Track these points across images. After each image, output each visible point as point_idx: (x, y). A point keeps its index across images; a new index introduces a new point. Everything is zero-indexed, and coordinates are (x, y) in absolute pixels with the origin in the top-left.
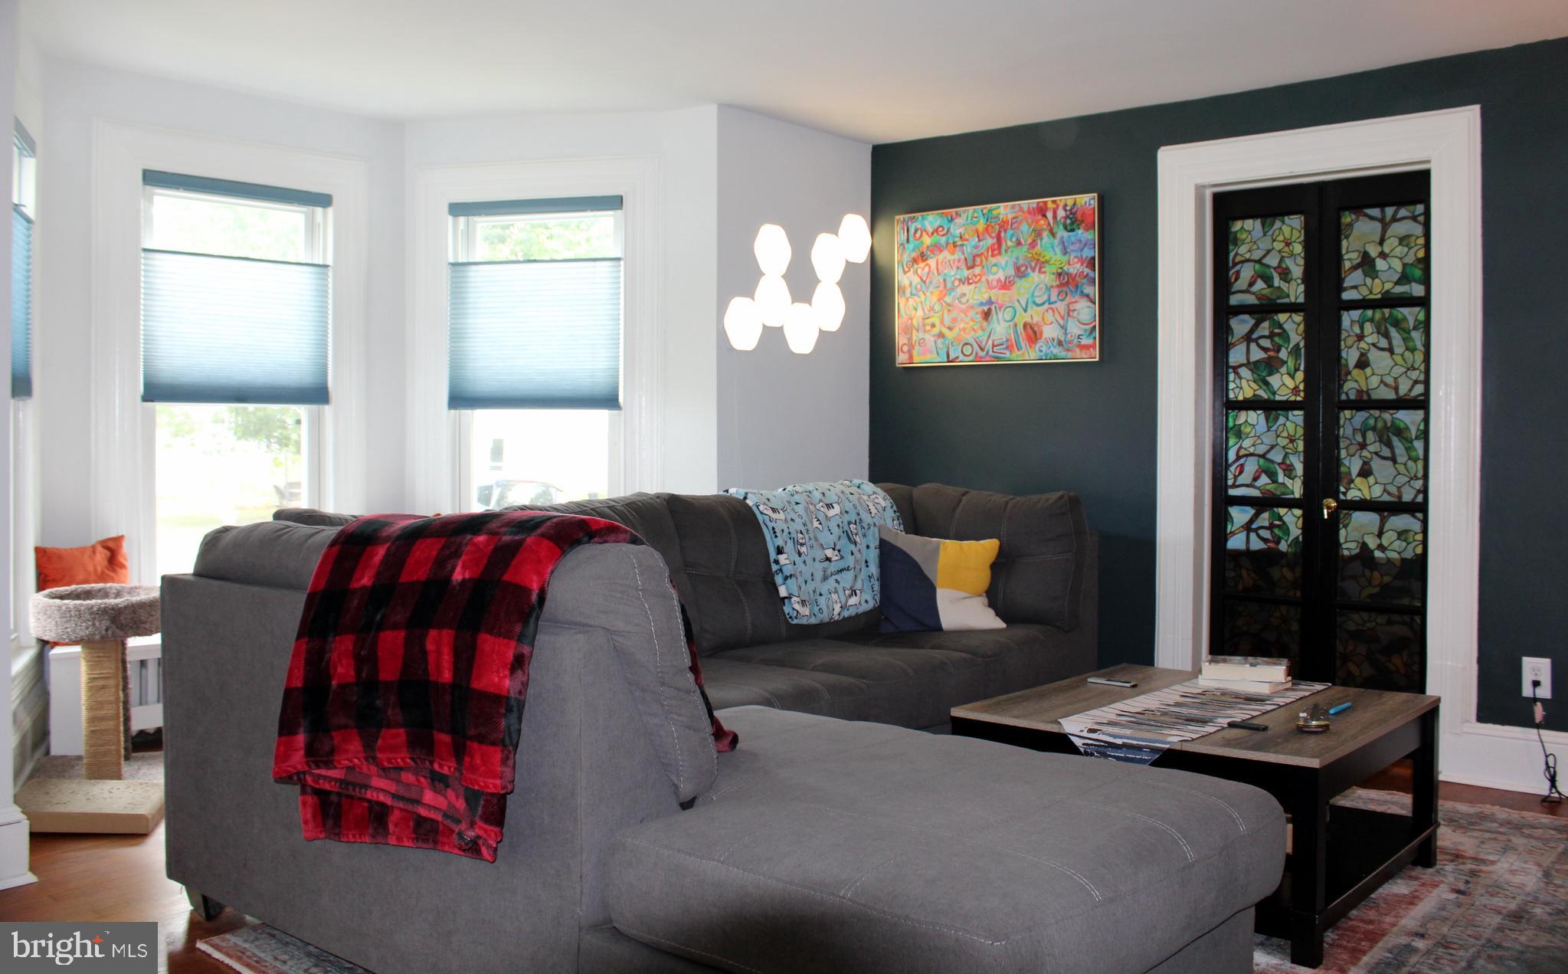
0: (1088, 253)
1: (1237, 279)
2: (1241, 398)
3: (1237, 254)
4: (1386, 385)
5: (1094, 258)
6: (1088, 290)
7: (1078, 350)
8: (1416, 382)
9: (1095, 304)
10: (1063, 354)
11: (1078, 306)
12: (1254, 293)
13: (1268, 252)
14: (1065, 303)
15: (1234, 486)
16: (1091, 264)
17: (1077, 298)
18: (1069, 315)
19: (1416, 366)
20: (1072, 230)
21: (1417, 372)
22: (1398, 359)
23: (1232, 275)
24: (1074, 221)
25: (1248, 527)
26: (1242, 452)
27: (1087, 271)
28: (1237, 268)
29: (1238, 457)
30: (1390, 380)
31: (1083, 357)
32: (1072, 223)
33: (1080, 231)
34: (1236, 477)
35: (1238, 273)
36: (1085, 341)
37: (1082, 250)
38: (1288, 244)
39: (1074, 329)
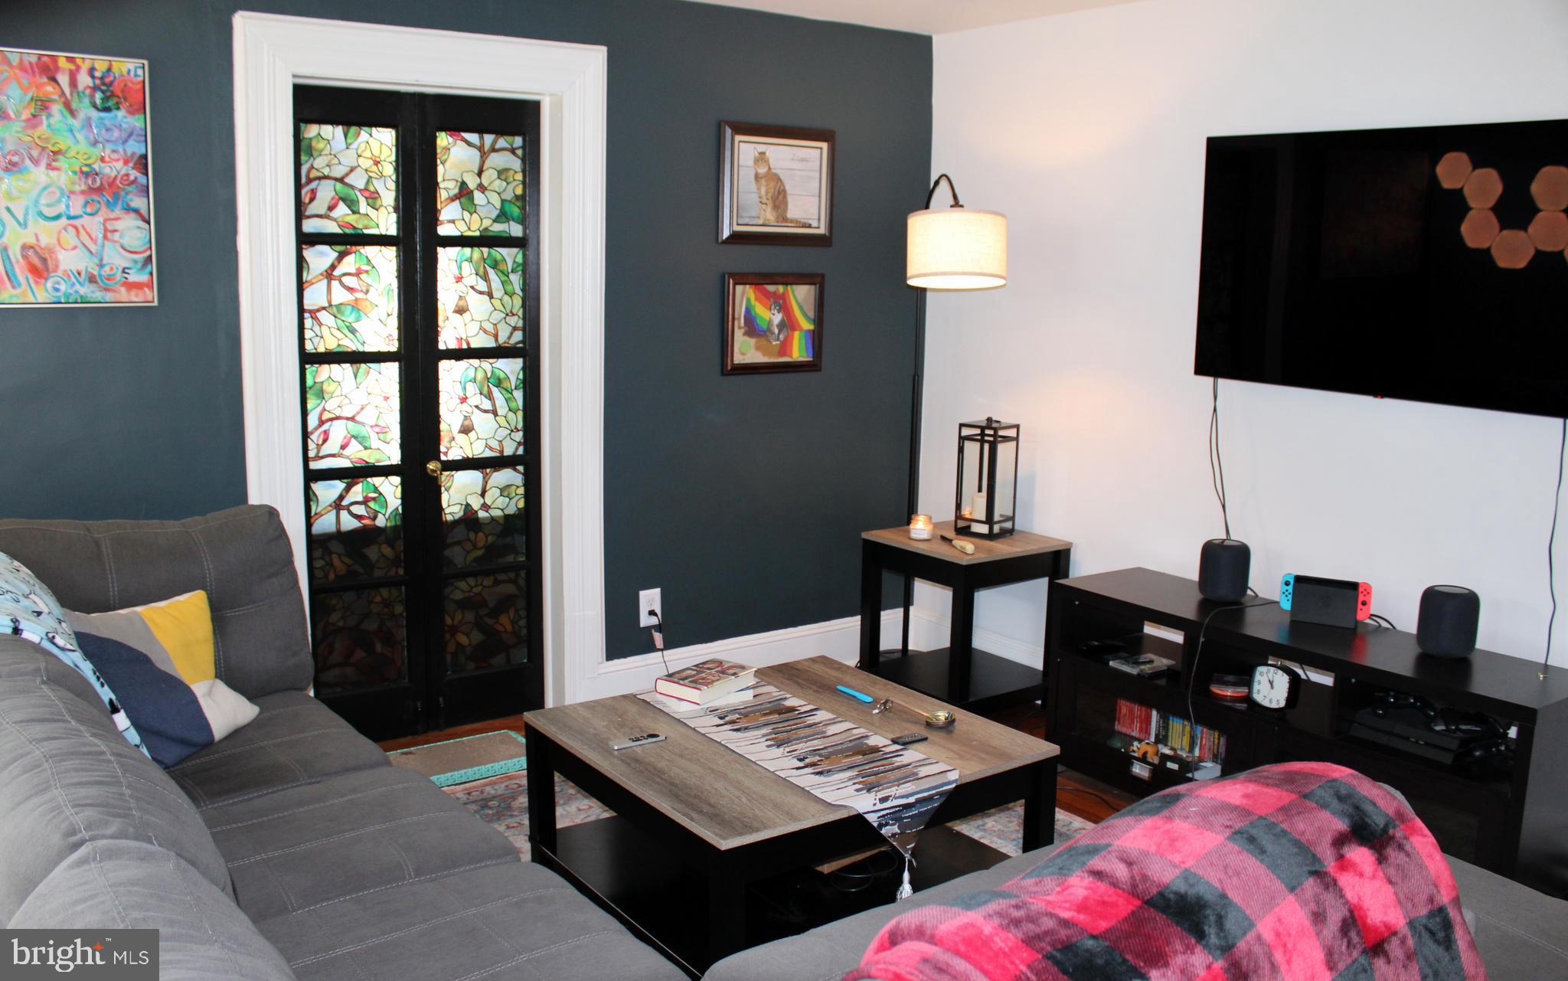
0: (135, 148)
1: (312, 200)
2: (321, 349)
3: (312, 167)
4: (485, 332)
5: (145, 157)
6: (139, 202)
7: (123, 290)
8: (515, 329)
9: (149, 223)
10: (98, 295)
11: (119, 225)
12: (335, 220)
13: (352, 170)
14: (99, 219)
15: (318, 458)
16: (141, 163)
17: (118, 212)
18: (105, 237)
19: (515, 312)
20: (107, 110)
21: (516, 317)
22: (497, 303)
23: (306, 194)
24: (110, 95)
25: (338, 505)
26: (326, 416)
27: (134, 174)
28: (313, 185)
29: (322, 423)
30: (490, 327)
31: (136, 298)
32: (105, 99)
33: (121, 114)
34: (319, 447)
35: (313, 192)
36: (134, 277)
37: (125, 142)
38: (377, 163)
39: (116, 259)
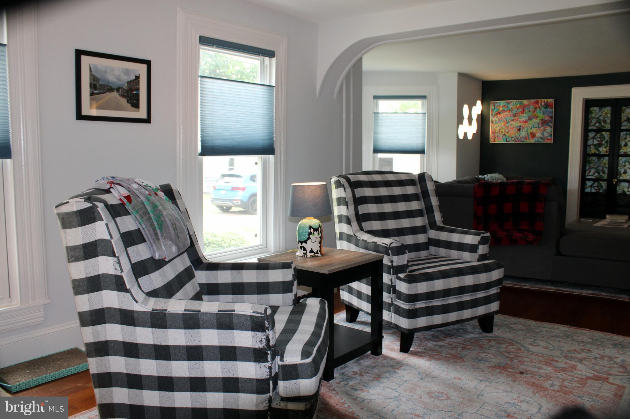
0: (550, 115)
1: (591, 123)
2: (591, 153)
3: (591, 116)
5: (552, 116)
6: (550, 124)
7: (547, 140)
9: (552, 127)
10: (542, 141)
11: (547, 128)
12: (596, 126)
13: (601, 116)
14: (543, 127)
15: (588, 176)
16: (551, 117)
17: (547, 126)
18: (544, 131)
20: (546, 108)
23: (589, 121)
24: (547, 106)
25: (591, 186)
26: (590, 167)
27: (550, 119)
28: (591, 120)
29: (589, 168)
31: (547, 142)
32: (546, 106)
33: (549, 109)
34: (588, 174)
36: (549, 138)
37: (549, 114)
38: (606, 114)
39: (546, 134)
